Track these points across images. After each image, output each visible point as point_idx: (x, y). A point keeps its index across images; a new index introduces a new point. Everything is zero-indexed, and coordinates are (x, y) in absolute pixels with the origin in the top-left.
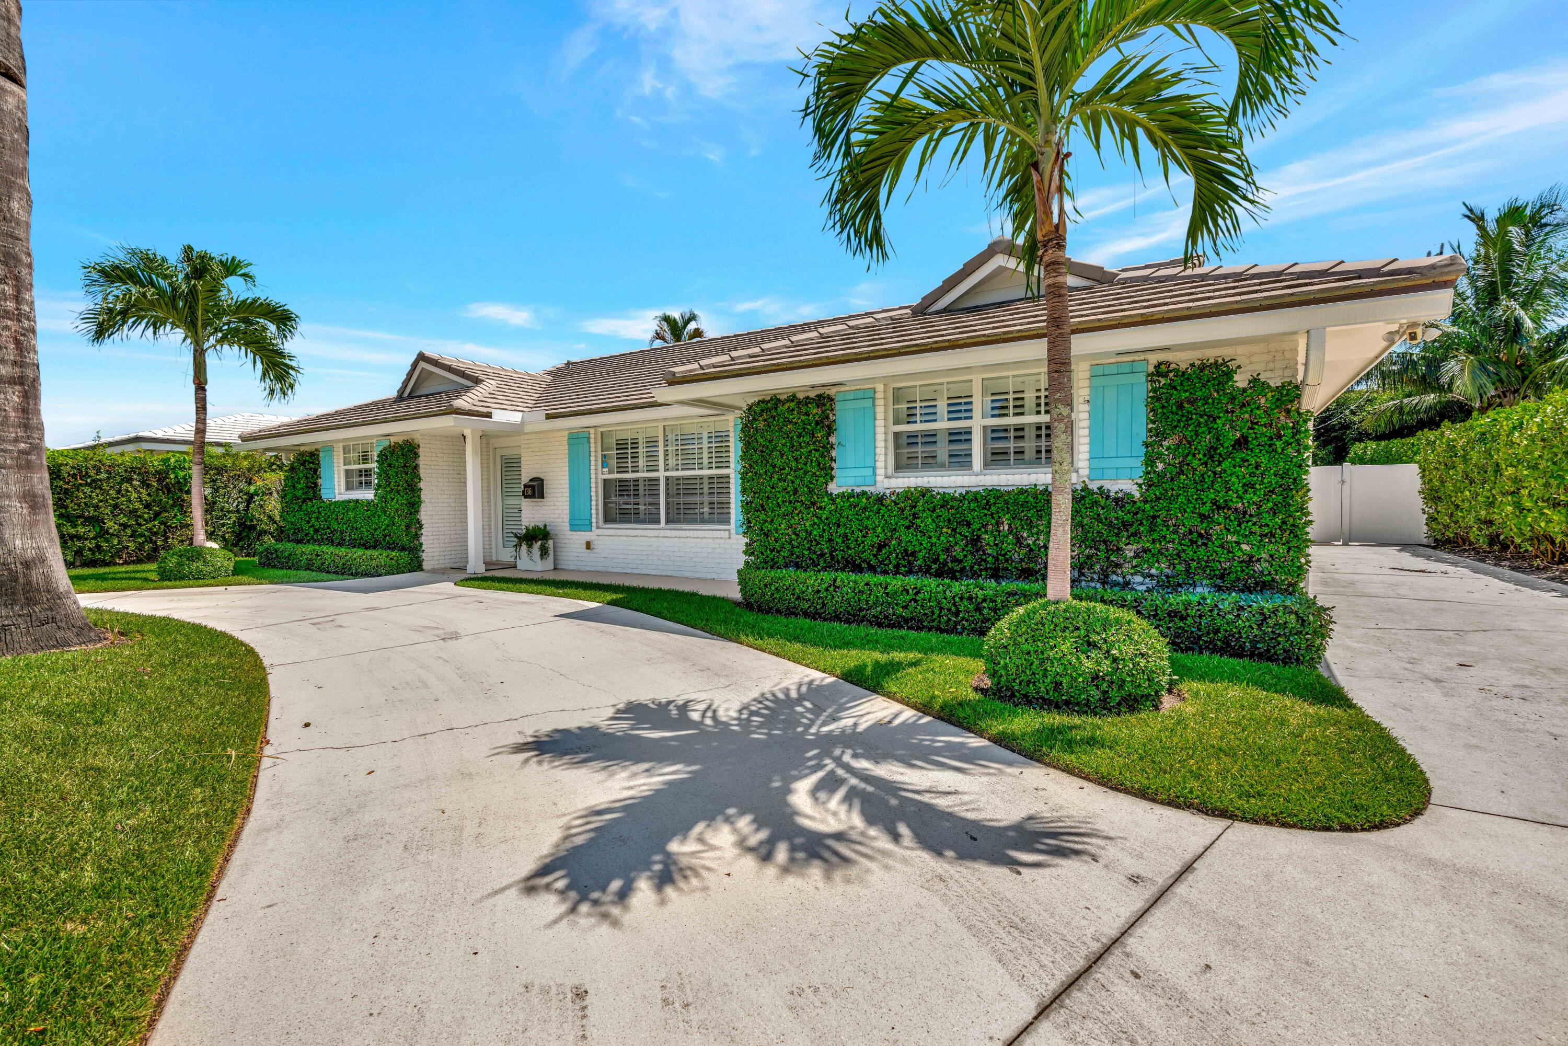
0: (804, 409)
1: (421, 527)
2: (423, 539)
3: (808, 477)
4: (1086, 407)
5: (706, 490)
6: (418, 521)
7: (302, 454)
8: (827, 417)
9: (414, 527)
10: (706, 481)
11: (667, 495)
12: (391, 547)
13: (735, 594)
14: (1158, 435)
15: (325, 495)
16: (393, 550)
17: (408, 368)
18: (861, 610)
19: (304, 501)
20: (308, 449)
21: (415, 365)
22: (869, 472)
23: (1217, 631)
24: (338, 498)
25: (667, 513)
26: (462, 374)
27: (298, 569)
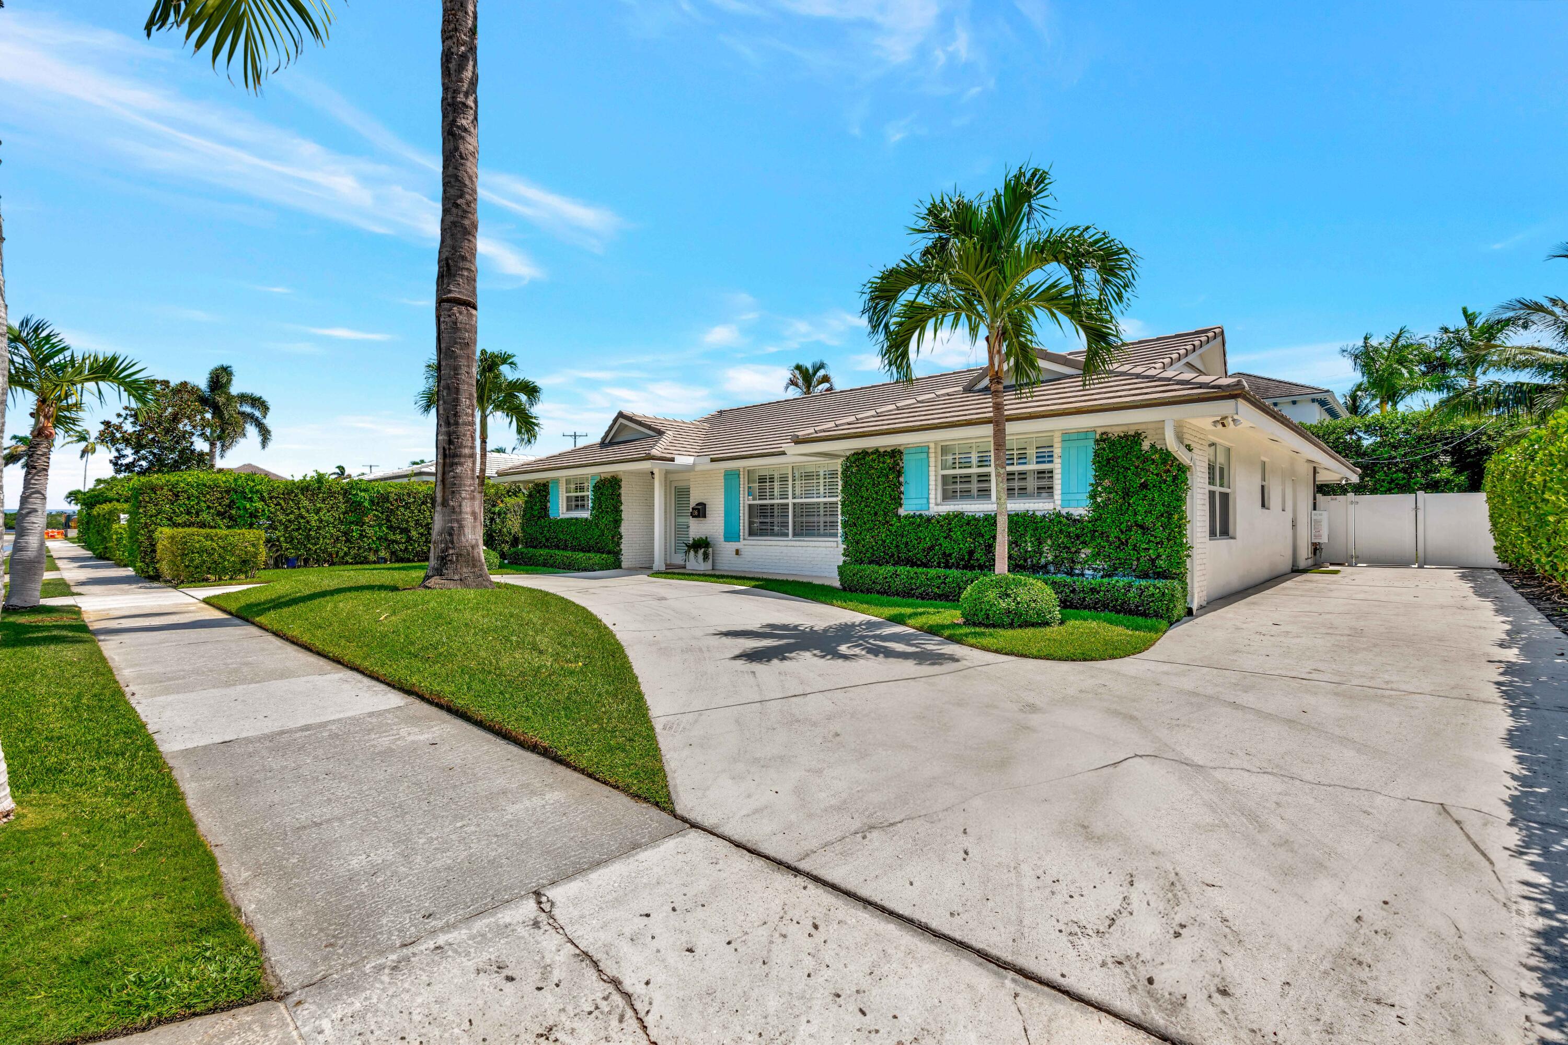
0: (881, 460)
1: (621, 538)
2: (622, 546)
3: (883, 505)
4: (1059, 460)
5: (822, 513)
6: (620, 534)
7: (537, 485)
8: (898, 464)
9: (617, 537)
10: (822, 506)
11: (794, 516)
12: (600, 551)
13: (837, 584)
14: (1098, 480)
15: (552, 514)
16: (603, 553)
17: (611, 422)
18: (912, 589)
19: (539, 518)
20: (542, 482)
21: (615, 421)
22: (925, 501)
23: (1117, 600)
24: (562, 516)
25: (794, 529)
26: (649, 427)
27: (537, 565)
